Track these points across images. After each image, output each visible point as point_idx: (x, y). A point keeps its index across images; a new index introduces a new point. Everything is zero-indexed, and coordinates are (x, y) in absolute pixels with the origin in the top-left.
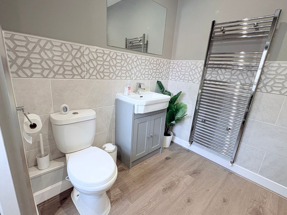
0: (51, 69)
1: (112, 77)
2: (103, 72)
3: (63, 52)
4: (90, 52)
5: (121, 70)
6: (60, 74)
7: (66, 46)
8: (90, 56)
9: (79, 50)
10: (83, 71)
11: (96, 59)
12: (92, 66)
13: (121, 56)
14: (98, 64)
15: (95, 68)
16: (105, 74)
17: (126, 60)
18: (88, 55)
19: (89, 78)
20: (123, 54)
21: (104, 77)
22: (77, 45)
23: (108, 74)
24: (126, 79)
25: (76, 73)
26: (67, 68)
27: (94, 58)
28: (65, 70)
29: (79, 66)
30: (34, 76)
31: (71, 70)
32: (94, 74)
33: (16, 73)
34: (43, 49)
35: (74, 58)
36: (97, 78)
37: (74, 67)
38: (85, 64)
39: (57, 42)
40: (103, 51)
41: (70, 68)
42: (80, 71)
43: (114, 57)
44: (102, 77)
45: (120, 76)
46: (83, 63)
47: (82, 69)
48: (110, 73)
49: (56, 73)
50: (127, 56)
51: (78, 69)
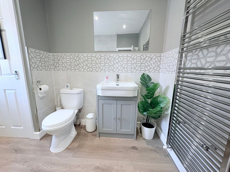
0: (66, 67)
1: (98, 70)
2: (91, 67)
3: (71, 58)
4: (84, 56)
5: (104, 66)
6: (69, 69)
7: (72, 55)
8: (84, 59)
9: (78, 56)
10: (80, 67)
11: (87, 60)
12: (85, 64)
13: (104, 56)
14: (88, 63)
15: (87, 65)
16: (93, 69)
17: (108, 59)
18: (82, 58)
19: (83, 71)
20: (106, 55)
21: (92, 70)
22: (77, 54)
23: (95, 69)
24: (109, 72)
25: (76, 68)
26: (72, 66)
27: (86, 59)
28: (71, 67)
29: (78, 65)
30: (60, 70)
31: (74, 67)
32: (86, 69)
33: (54, 69)
34: (63, 58)
35: (76, 61)
36: (88, 71)
37: (75, 65)
38: (81, 64)
39: (68, 54)
40: (91, 55)
41: (74, 66)
42: (78, 67)
43: (99, 58)
44: (91, 70)
45: (104, 70)
46: (80, 63)
47: (79, 66)
48: (97, 68)
49: (68, 69)
50: (109, 56)
51: (78, 66)
